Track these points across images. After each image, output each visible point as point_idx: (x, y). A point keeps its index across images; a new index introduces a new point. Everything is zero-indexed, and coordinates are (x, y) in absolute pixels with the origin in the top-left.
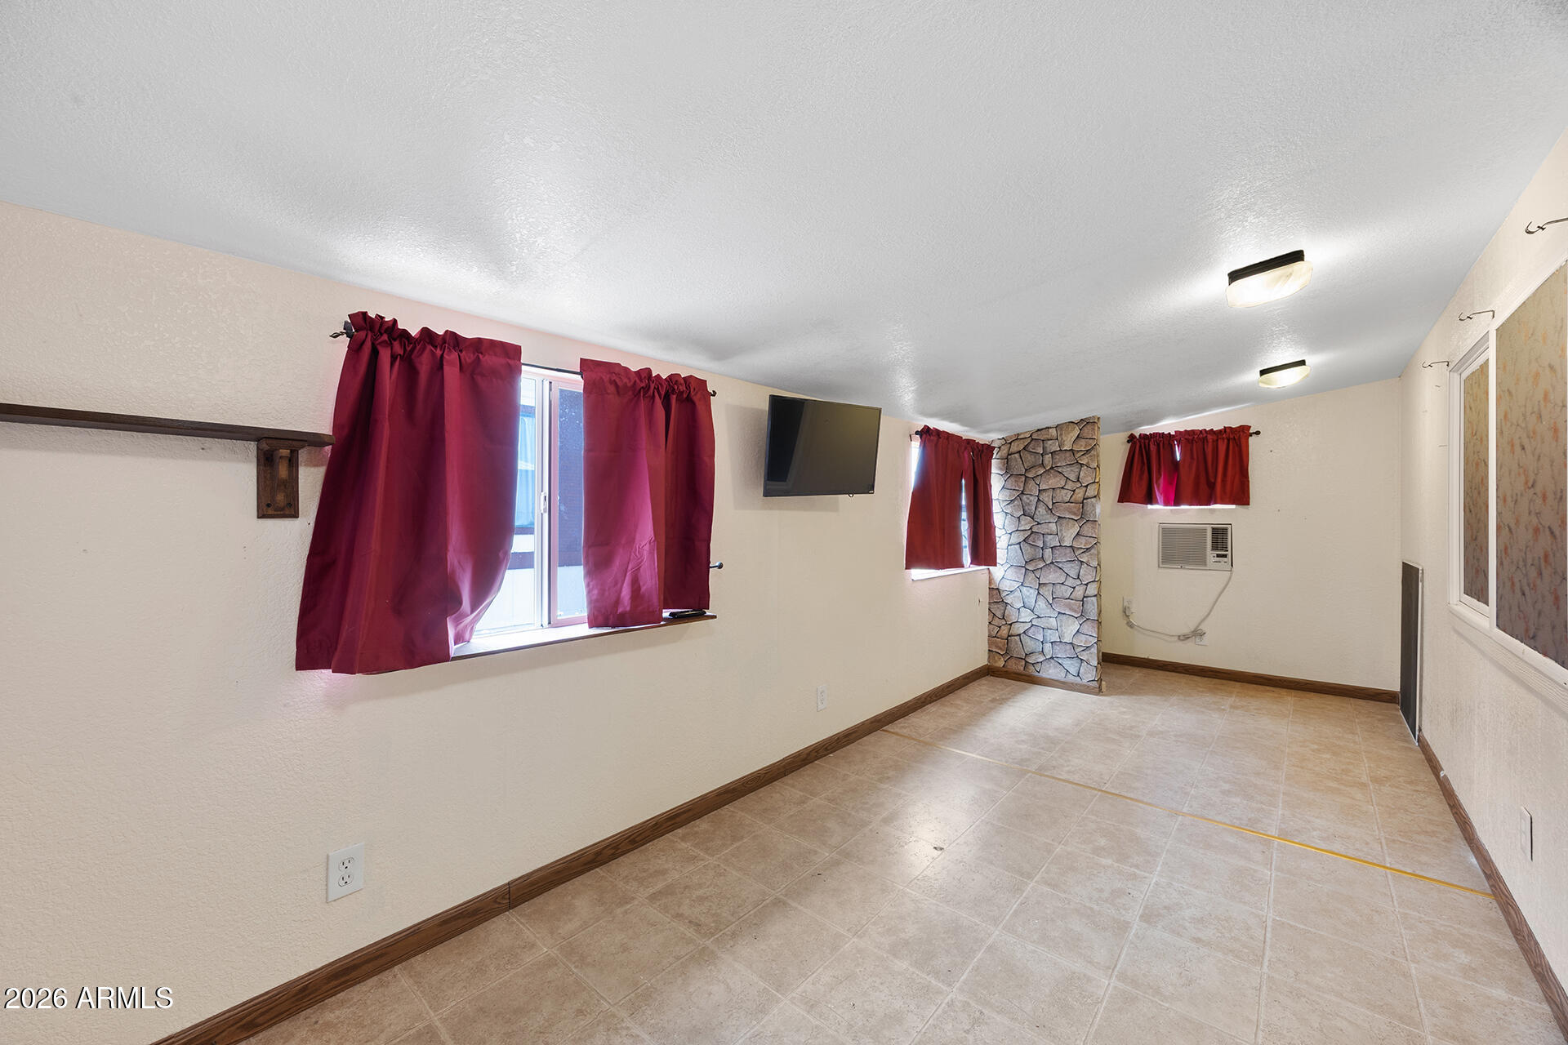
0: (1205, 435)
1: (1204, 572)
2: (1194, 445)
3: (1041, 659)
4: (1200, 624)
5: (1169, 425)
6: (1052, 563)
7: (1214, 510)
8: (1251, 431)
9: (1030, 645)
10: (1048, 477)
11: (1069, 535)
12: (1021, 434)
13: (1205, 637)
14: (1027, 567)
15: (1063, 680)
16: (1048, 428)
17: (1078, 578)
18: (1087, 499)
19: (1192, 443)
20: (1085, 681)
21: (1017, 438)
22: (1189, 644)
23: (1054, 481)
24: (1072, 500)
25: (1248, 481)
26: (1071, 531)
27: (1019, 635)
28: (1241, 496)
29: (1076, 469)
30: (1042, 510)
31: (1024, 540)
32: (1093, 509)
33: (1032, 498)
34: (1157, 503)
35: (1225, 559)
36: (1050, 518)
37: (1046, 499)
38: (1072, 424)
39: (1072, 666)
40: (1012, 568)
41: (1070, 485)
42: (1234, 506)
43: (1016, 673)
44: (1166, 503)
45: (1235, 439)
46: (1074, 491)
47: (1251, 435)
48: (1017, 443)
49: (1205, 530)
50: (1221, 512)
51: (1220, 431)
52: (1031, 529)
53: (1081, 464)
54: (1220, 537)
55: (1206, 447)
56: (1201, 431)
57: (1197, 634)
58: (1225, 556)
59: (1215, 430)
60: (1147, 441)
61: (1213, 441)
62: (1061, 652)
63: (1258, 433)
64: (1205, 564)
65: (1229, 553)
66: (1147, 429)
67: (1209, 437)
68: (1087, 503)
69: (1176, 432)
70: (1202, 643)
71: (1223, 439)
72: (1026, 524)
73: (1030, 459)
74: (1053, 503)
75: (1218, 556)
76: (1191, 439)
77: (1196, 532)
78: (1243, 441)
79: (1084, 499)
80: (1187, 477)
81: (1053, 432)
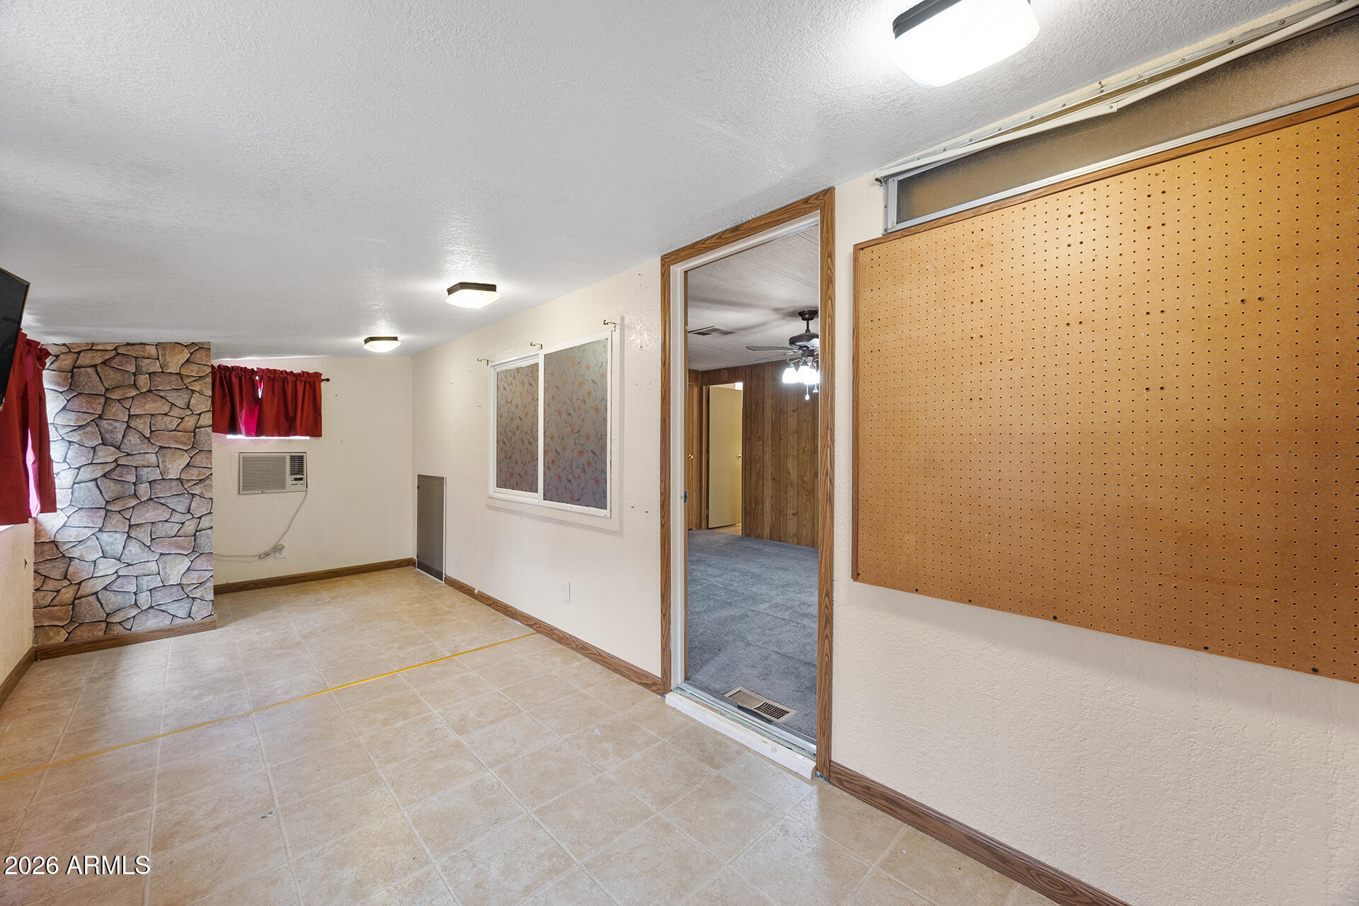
0: (285, 375)
1: (284, 494)
2: (276, 382)
3: (134, 612)
4: (279, 540)
5: (251, 362)
6: (151, 499)
7: (292, 440)
8: (323, 377)
9: (112, 600)
10: (143, 400)
11: (175, 467)
12: (98, 344)
13: (285, 551)
14: (109, 508)
15: (170, 627)
16: (145, 344)
17: (189, 512)
18: (199, 428)
19: (274, 381)
20: (198, 619)
21: (91, 348)
22: (269, 561)
23: (151, 406)
24: (179, 428)
25: (321, 418)
26: (179, 462)
27: (96, 593)
28: (314, 430)
29: (185, 395)
30: (133, 438)
31: (104, 476)
32: (208, 438)
33: (118, 424)
34: (241, 433)
35: (301, 482)
36: (145, 447)
37: (142, 426)
38: (179, 346)
39: (180, 610)
40: (82, 513)
41: (176, 412)
42: (308, 438)
43: (89, 643)
44: (248, 434)
45: (310, 382)
46: (182, 419)
47: (323, 380)
48: (89, 354)
49: (285, 457)
50: (298, 443)
51: (299, 374)
52: (116, 461)
53: (192, 391)
54: (298, 463)
55: (286, 385)
56: (282, 372)
57: (278, 549)
58: (301, 479)
59: (294, 372)
60: (228, 374)
61: (293, 382)
62: (160, 597)
63: (328, 380)
64: (284, 487)
65: (305, 476)
66: (229, 362)
67: (290, 378)
68: (201, 433)
69: (258, 368)
70: (281, 556)
71: (301, 381)
72: (107, 455)
73: (112, 377)
74: (151, 431)
75: (296, 479)
76: (273, 377)
77: (276, 460)
78: (317, 385)
79: (196, 428)
80: (270, 411)
81: (153, 351)
